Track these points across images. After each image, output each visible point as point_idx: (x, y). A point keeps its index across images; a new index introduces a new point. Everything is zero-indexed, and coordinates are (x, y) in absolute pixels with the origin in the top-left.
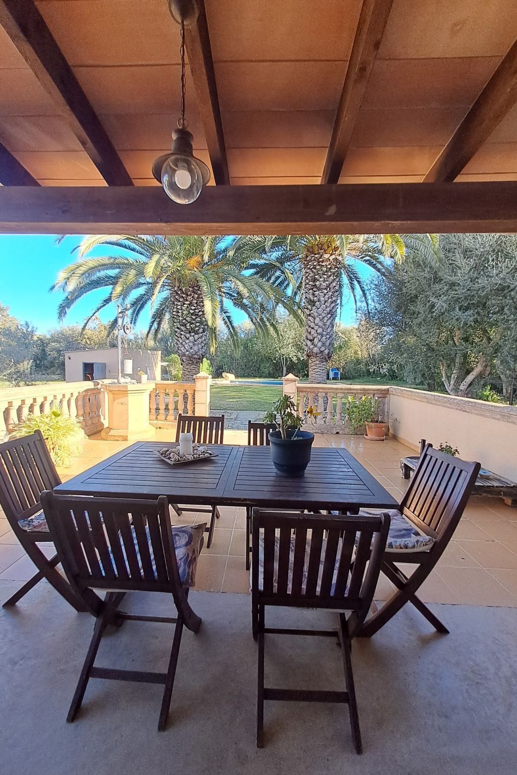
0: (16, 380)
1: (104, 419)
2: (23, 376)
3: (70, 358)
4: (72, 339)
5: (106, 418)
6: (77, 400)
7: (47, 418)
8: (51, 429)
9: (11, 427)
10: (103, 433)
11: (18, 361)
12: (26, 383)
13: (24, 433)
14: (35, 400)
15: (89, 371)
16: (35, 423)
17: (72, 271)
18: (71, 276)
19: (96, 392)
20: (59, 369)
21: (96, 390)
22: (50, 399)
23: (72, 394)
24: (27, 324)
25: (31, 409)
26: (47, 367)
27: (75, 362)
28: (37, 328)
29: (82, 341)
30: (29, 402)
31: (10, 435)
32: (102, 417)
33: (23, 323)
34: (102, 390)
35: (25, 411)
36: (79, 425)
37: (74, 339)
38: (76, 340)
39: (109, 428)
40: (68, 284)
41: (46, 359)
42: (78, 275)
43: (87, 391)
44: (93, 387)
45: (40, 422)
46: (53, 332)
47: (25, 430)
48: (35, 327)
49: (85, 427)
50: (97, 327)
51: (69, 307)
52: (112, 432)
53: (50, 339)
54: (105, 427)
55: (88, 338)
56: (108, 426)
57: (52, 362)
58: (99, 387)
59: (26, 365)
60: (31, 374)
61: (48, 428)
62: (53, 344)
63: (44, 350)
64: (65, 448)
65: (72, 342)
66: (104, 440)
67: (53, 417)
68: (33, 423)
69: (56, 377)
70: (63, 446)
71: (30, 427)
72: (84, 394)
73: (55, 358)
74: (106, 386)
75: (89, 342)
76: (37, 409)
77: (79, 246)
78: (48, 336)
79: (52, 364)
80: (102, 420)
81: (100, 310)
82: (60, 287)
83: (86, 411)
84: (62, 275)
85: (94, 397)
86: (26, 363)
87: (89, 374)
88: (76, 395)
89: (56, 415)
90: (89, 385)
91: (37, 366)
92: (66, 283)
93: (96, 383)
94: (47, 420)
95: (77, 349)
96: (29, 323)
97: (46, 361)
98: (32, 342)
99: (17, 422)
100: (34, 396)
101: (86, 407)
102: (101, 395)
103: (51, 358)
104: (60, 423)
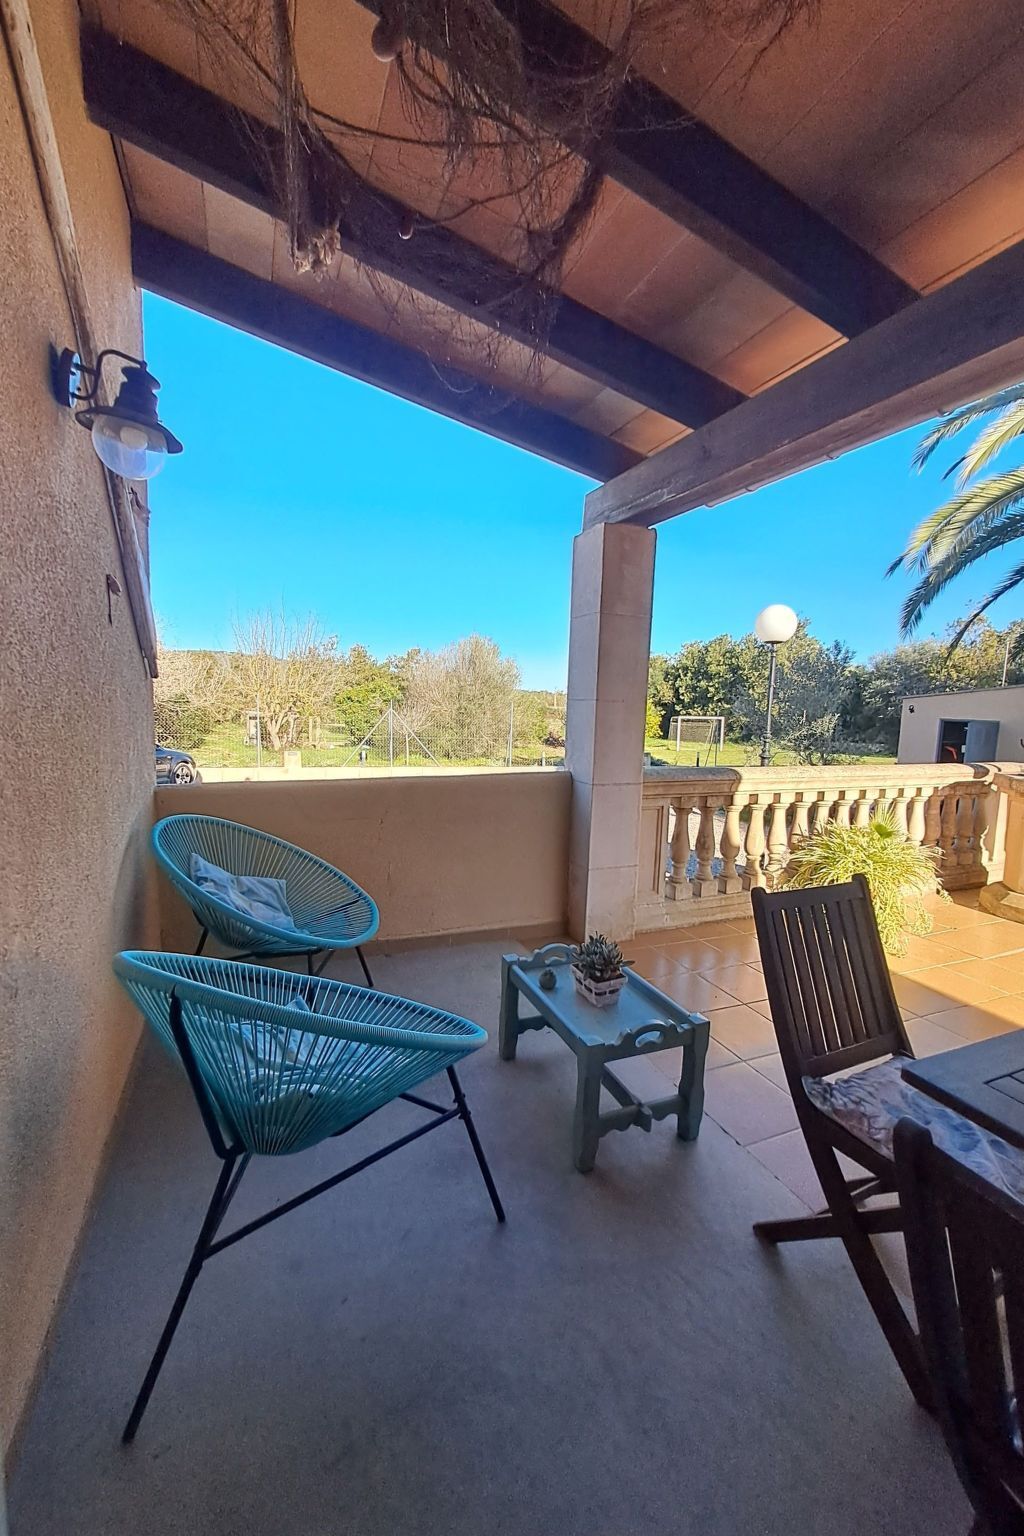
0: (807, 748)
1: (990, 859)
2: (819, 743)
3: (912, 711)
4: (917, 670)
5: (995, 857)
6: (928, 805)
7: (864, 836)
8: (869, 862)
9: (795, 839)
10: (984, 894)
11: (814, 715)
12: (822, 756)
13: (817, 857)
14: (842, 794)
15: (952, 742)
16: (839, 841)
17: (945, 518)
18: (941, 531)
19: (977, 792)
20: (883, 732)
21: (979, 786)
22: (871, 796)
23: (919, 790)
24: (837, 646)
25: (833, 812)
26: (859, 728)
27: (922, 719)
28: (854, 653)
29: (938, 672)
30: (831, 798)
31: (794, 856)
32: (985, 854)
33: (830, 644)
34: (994, 787)
35: (823, 813)
36: (931, 864)
37: (921, 671)
38: (925, 672)
39: (1004, 887)
40: (932, 550)
41: (861, 712)
42: (957, 525)
43: (954, 786)
44: (971, 779)
45: (848, 842)
46: (879, 659)
47: (819, 851)
48: (851, 650)
49: (942, 868)
50: (978, 640)
51: (927, 603)
52: (1013, 900)
53: (873, 673)
54: (990, 881)
55: (954, 666)
56: (1000, 878)
57: (870, 719)
58: (988, 779)
59: (827, 724)
60: (833, 740)
61: (865, 858)
62: (878, 682)
63: (858, 696)
64: (895, 910)
65: (915, 678)
66: (985, 910)
67: (876, 835)
68: (835, 840)
69: (875, 747)
70: (890, 902)
71: (829, 848)
72: (947, 793)
73: (877, 711)
74: (1011, 780)
75: (954, 675)
76: (844, 813)
77: (964, 459)
78: (870, 668)
79: (870, 722)
80: (985, 860)
81: (999, 598)
82: (914, 562)
83: (946, 833)
84: (923, 533)
85: (970, 802)
86: (826, 719)
87: (952, 746)
88: (927, 793)
89: (884, 833)
90: (961, 773)
91: (845, 724)
92: (929, 549)
93: (981, 770)
94: (863, 841)
95: (927, 691)
96: (842, 643)
97: (859, 717)
98: (841, 679)
99: (806, 834)
100: (843, 786)
101: (947, 823)
102: (988, 802)
103: (870, 709)
104: (889, 851)
